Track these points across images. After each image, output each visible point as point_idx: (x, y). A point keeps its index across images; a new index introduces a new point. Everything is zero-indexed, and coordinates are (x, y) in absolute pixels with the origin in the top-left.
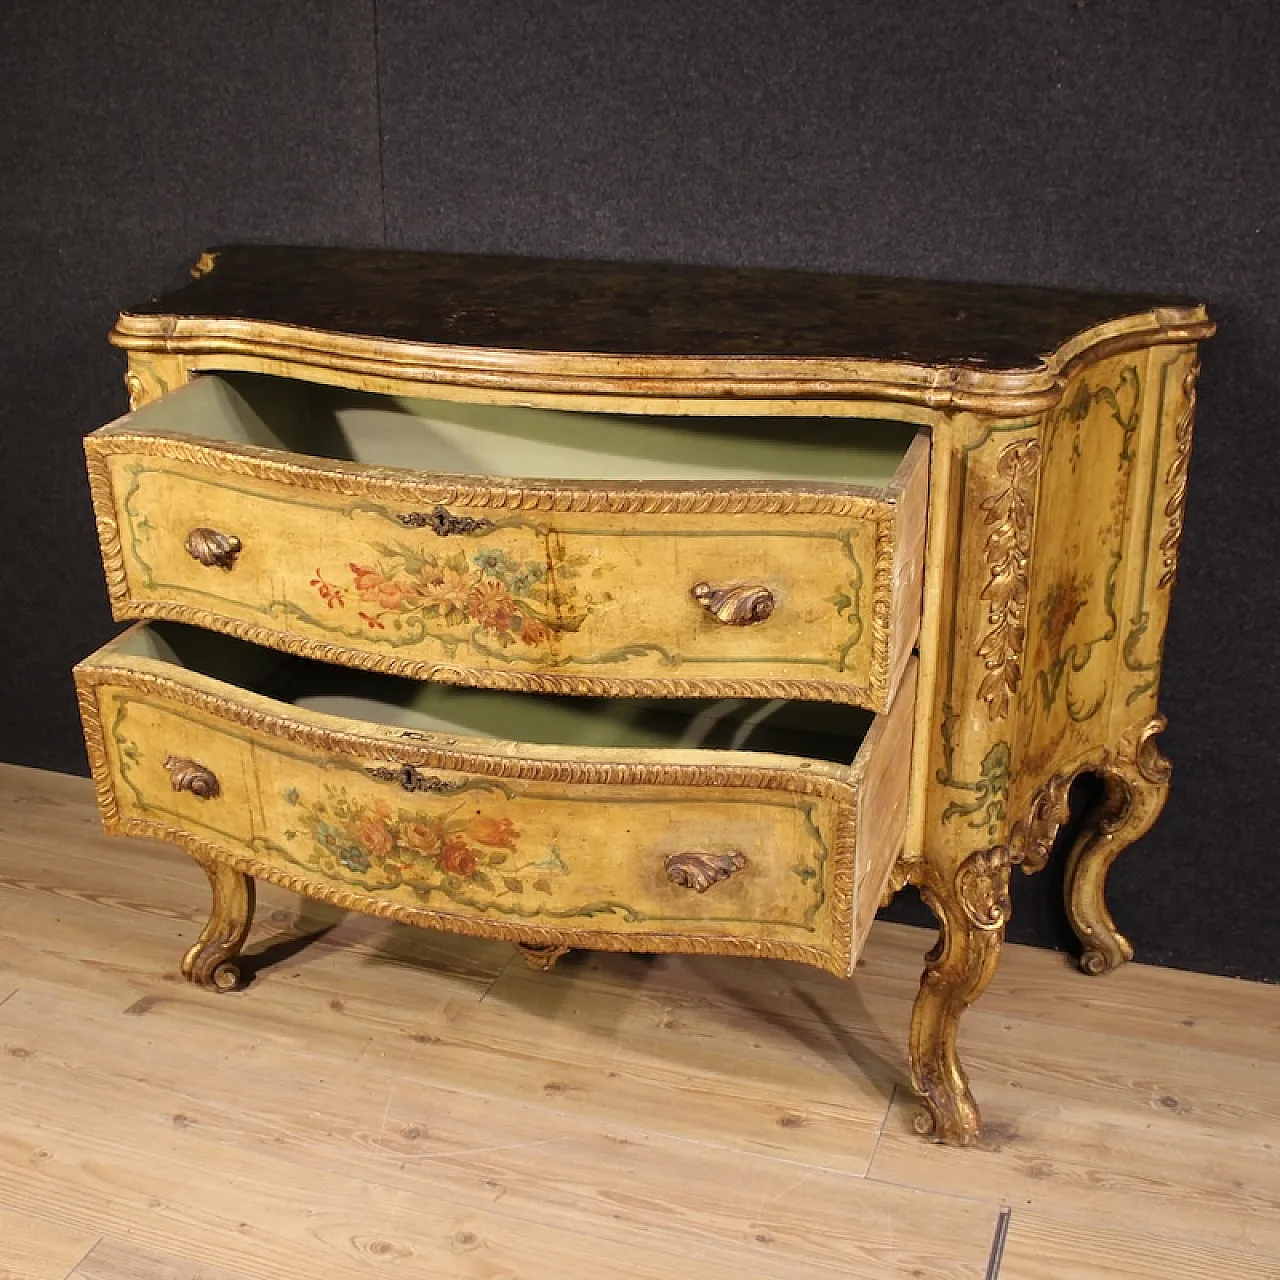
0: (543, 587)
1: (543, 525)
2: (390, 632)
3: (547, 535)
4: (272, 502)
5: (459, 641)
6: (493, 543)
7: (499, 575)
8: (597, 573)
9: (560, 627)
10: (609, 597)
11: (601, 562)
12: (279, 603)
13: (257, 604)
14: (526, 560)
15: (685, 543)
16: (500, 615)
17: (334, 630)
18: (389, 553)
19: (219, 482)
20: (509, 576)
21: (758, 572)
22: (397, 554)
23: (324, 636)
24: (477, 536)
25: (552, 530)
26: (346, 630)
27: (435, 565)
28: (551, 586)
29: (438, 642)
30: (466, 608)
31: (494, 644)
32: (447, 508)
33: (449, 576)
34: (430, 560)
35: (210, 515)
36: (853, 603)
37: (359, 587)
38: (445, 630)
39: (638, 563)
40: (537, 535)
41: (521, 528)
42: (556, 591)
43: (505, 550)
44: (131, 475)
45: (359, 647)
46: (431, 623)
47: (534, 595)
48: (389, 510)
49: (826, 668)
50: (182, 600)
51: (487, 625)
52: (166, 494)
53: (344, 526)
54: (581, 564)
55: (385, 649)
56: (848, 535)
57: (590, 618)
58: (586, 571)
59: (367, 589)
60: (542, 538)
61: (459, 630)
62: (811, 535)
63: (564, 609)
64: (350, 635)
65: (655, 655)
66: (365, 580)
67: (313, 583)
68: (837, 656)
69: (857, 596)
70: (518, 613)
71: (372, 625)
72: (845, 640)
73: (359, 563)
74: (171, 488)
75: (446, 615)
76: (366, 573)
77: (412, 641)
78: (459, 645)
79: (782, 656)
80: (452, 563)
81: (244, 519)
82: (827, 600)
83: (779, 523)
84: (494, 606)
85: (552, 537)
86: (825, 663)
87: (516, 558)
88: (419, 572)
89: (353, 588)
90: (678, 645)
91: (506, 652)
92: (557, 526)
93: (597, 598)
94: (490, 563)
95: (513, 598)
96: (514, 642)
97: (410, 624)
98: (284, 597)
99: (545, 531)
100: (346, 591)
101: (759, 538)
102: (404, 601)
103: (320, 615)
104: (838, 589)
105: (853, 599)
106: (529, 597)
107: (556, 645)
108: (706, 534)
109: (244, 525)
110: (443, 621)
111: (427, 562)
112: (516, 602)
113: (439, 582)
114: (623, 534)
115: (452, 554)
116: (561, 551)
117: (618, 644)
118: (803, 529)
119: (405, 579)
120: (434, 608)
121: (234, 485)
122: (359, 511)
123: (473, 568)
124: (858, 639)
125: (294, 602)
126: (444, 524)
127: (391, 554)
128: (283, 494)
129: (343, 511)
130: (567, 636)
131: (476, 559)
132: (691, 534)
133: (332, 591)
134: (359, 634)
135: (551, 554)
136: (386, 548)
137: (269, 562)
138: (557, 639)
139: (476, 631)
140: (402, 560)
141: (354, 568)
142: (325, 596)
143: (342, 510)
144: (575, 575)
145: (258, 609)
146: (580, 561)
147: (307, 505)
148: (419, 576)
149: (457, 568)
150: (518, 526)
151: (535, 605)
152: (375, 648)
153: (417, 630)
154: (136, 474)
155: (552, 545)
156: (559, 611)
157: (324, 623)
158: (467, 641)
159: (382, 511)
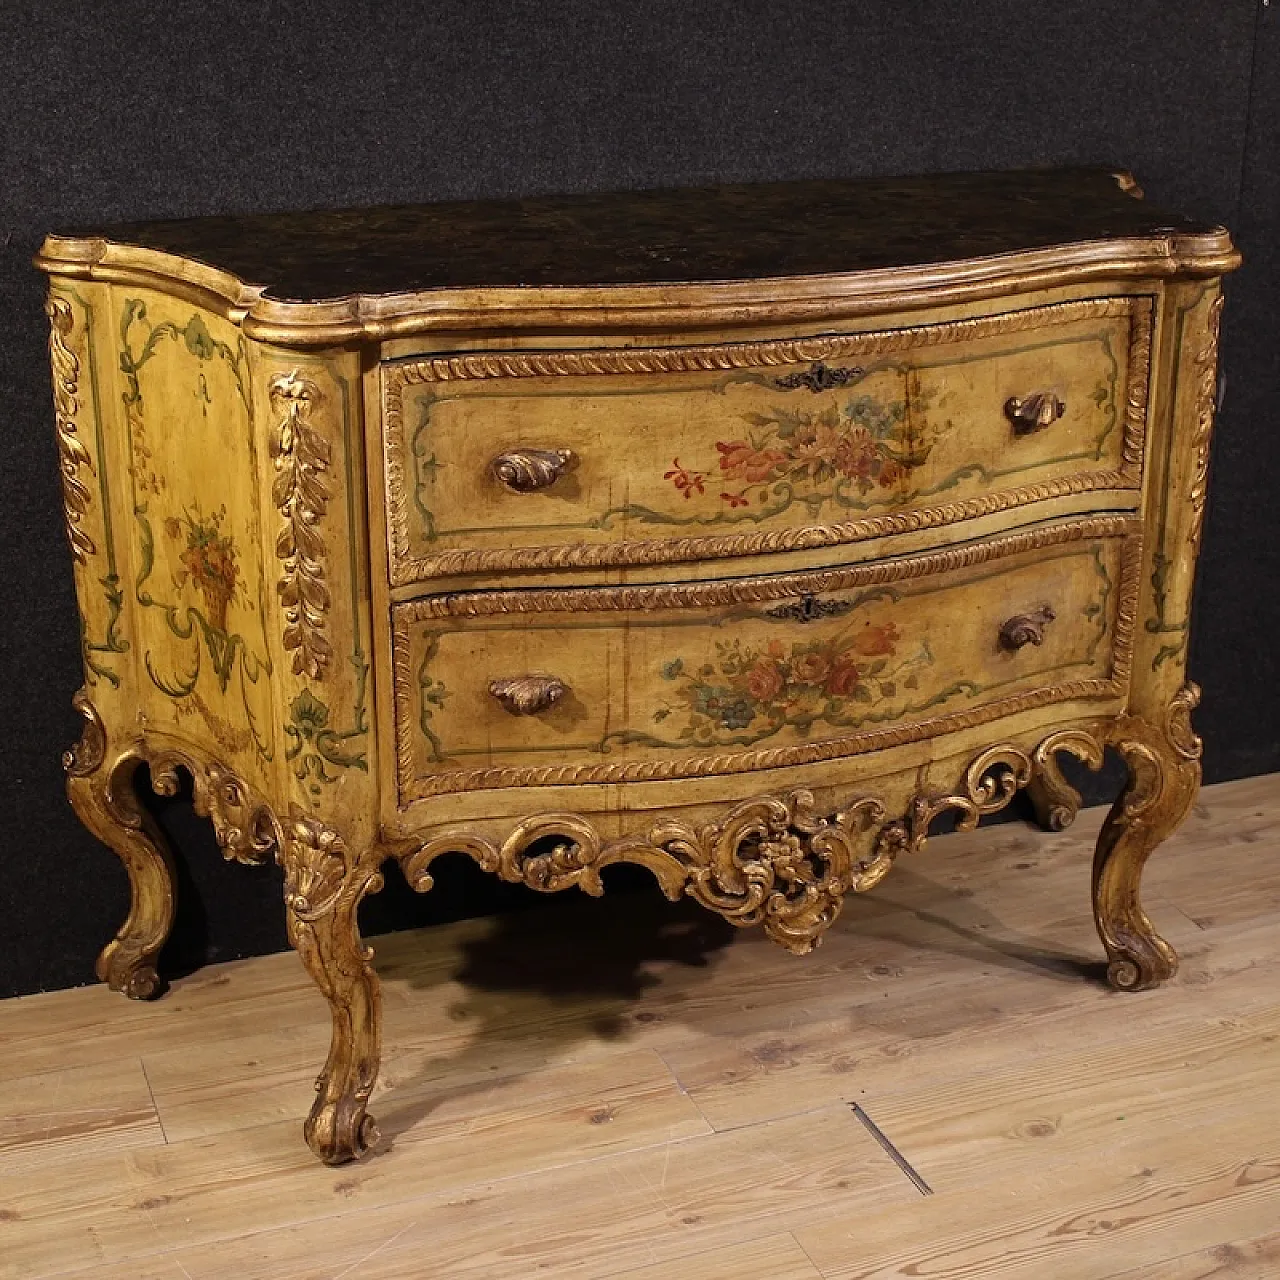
0: (901, 425)
1: (904, 363)
2: (755, 507)
3: (906, 374)
4: (624, 397)
5: (824, 498)
6: (862, 391)
7: (866, 422)
8: (943, 403)
9: (912, 462)
10: (949, 424)
11: (946, 392)
12: (618, 510)
13: (586, 518)
14: (889, 401)
15: (1003, 363)
16: (863, 462)
17: (689, 521)
18: (761, 421)
19: (550, 391)
20: (874, 421)
21: (1047, 381)
22: (770, 421)
23: (673, 532)
24: (850, 385)
25: (912, 368)
26: (704, 517)
27: (808, 424)
28: (907, 423)
29: (803, 505)
30: (834, 461)
31: (854, 493)
32: (825, 362)
33: (821, 432)
34: (803, 418)
35: (527, 432)
36: (1109, 395)
37: (724, 467)
38: (812, 490)
39: (972, 387)
40: (899, 375)
41: (886, 370)
42: (910, 427)
43: (873, 395)
44: (421, 408)
45: (716, 533)
46: (799, 487)
47: (893, 435)
48: (766, 377)
49: (1086, 460)
50: (467, 545)
51: (851, 475)
52: (462, 422)
53: (714, 405)
54: (931, 396)
55: (748, 526)
56: (1107, 335)
57: (935, 447)
58: (934, 402)
59: (733, 466)
60: (903, 377)
61: (824, 488)
62: (1081, 339)
63: (915, 444)
64: (708, 522)
65: (977, 474)
66: (733, 457)
67: (668, 476)
68: (1095, 447)
69: (1113, 388)
70: (878, 457)
71: (734, 505)
72: (1102, 429)
73: (726, 440)
74: (469, 415)
75: (815, 474)
76: (735, 448)
77: (778, 510)
78: (824, 503)
79: (1056, 456)
80: (825, 418)
81: (580, 426)
82: (1089, 397)
83: (1061, 333)
84: (858, 454)
85: (911, 373)
86: (1085, 455)
87: (881, 401)
88: (793, 435)
89: (718, 470)
90: (993, 461)
91: (865, 500)
92: (915, 363)
93: (942, 426)
94: (857, 411)
95: (875, 441)
96: (872, 487)
97: (777, 492)
98: (626, 501)
99: (905, 369)
100: (708, 474)
101: (1047, 349)
102: (774, 470)
103: (672, 510)
104: (1098, 384)
105: (1109, 391)
106: (889, 438)
107: (907, 482)
108: (1017, 351)
109: (579, 432)
110: (811, 481)
111: (801, 423)
112: (878, 446)
113: (811, 440)
114: (963, 361)
115: (825, 409)
116: (917, 386)
117: (953, 469)
118: (1076, 335)
119: (777, 444)
120: (803, 470)
121: (569, 390)
122: (733, 383)
123: (843, 418)
124: (1112, 425)
125: (640, 503)
126: (820, 379)
127: (764, 422)
128: (639, 385)
129: (716, 388)
130: (916, 470)
131: (847, 409)
132: (1008, 353)
133: (691, 478)
134: (720, 518)
135: (910, 391)
136: (758, 417)
137: (610, 467)
138: (908, 475)
139: (841, 483)
140: (776, 426)
141: (721, 447)
142: (680, 487)
143: (713, 388)
144: (927, 408)
145: (585, 526)
146: (932, 393)
147: (669, 391)
148: (791, 439)
149: (830, 422)
150: (884, 368)
151: (893, 445)
152: (736, 528)
153: (784, 497)
154: (426, 406)
155: (911, 381)
156: (911, 447)
157: (677, 517)
158: (830, 496)
159: (759, 379)
